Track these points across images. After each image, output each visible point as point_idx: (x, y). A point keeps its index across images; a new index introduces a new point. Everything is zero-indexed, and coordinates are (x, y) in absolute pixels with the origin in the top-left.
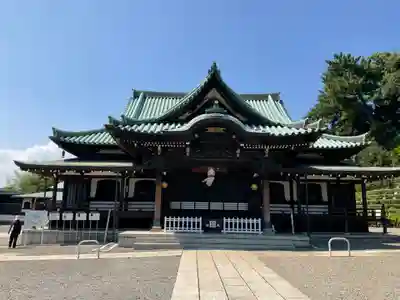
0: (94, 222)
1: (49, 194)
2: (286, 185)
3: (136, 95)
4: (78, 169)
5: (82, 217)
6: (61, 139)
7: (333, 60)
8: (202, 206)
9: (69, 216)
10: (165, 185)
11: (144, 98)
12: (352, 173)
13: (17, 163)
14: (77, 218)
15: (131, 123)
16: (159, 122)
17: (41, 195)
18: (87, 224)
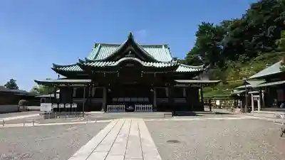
0: (74, 108)
1: (53, 95)
2: (167, 89)
3: (96, 45)
4: (66, 83)
5: (68, 106)
6: (57, 69)
7: (201, 24)
8: (127, 100)
9: (62, 106)
11: (100, 47)
12: (196, 83)
13: (36, 81)
14: (66, 107)
15: (90, 62)
16: (104, 61)
17: (49, 96)
18: (70, 110)
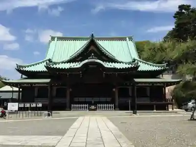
0: (39, 107)
5: (34, 105)
9: (28, 105)
10: (71, 90)
11: (57, 41)
14: (32, 106)
